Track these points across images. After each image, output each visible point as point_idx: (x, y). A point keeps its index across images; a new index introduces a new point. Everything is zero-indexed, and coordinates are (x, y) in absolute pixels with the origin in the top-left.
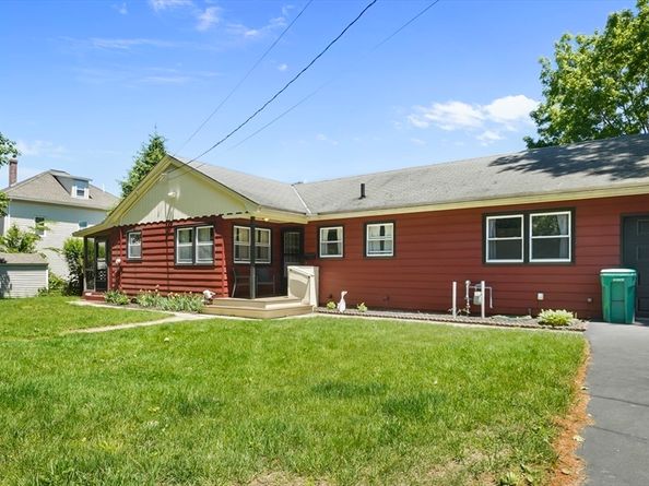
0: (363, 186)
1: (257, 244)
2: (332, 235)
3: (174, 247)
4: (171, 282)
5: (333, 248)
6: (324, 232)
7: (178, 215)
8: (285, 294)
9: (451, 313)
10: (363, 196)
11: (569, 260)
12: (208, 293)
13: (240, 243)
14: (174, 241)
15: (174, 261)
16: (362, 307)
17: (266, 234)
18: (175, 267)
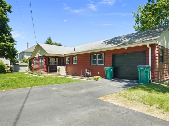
0: (74, 48)
1: (49, 61)
3: (39, 62)
4: (39, 69)
6: (67, 58)
7: (40, 55)
8: (57, 72)
9: (81, 76)
10: (74, 50)
11: (104, 65)
12: (42, 71)
13: (50, 61)
16: (70, 75)
17: (57, 59)
18: (40, 66)
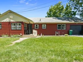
0: (40, 19)
2: (37, 26)
3: (11, 26)
4: (11, 33)
5: (37, 27)
6: (35, 25)
7: (12, 21)
10: (40, 21)
12: (21, 34)
14: (11, 25)
15: (11, 29)
